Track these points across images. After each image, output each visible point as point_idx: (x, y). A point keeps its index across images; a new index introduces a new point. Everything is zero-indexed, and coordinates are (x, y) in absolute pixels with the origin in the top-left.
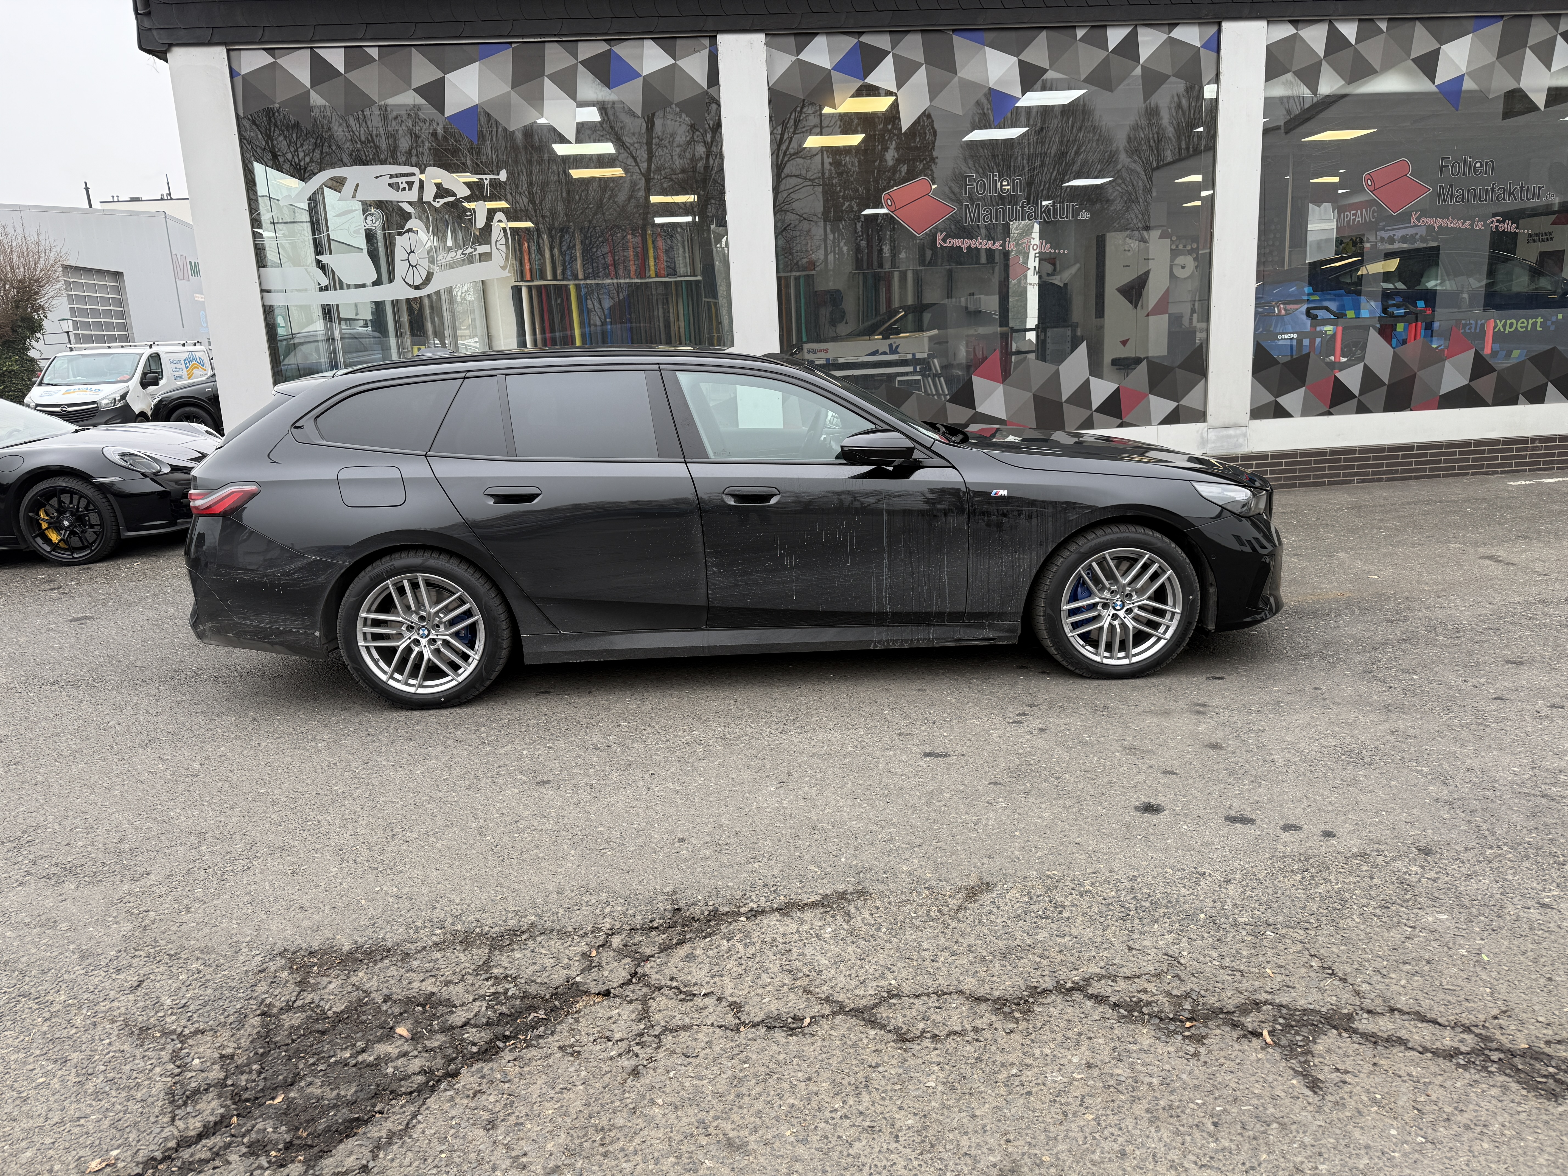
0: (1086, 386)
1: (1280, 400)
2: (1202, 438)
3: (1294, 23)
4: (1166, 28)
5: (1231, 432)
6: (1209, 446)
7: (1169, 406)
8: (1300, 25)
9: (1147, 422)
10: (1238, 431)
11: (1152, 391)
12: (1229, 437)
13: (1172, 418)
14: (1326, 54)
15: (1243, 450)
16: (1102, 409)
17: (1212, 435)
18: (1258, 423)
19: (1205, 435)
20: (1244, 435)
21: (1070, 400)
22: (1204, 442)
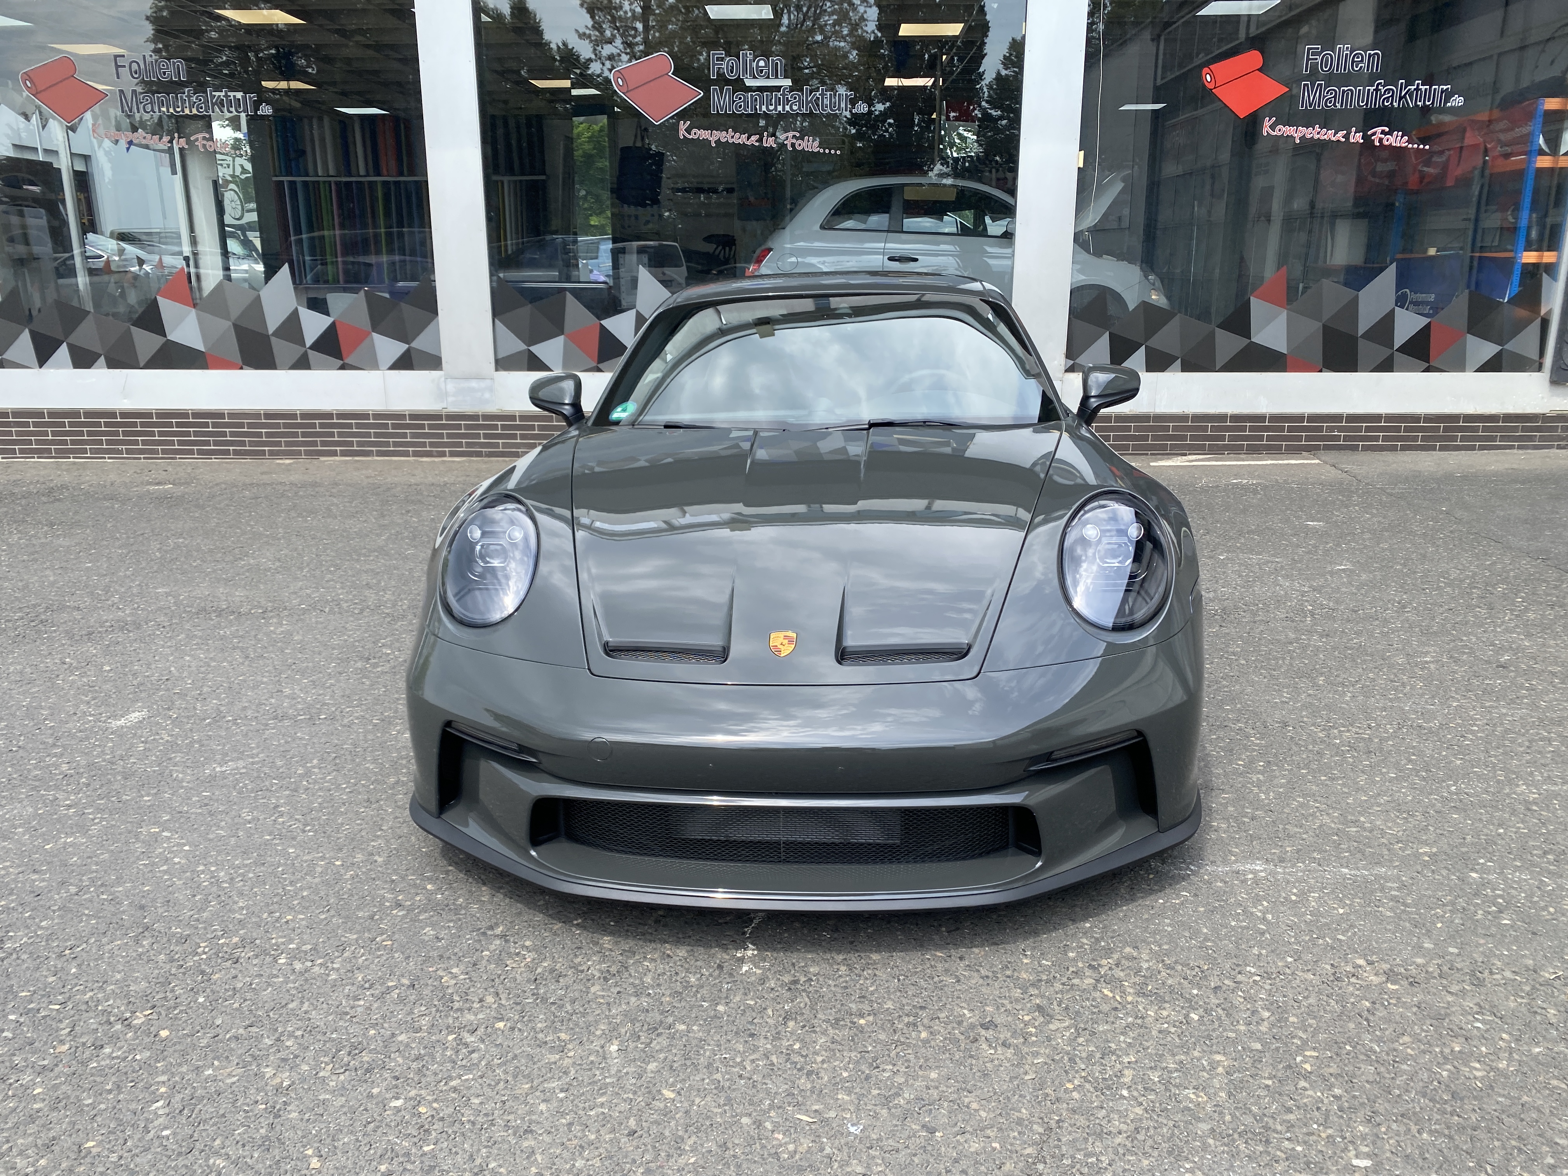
0: (294, 317)
2: (440, 389)
5: (474, 384)
6: (450, 399)
7: (397, 348)
9: (374, 365)
10: (483, 384)
11: (376, 328)
12: (473, 390)
13: (404, 363)
16: (316, 346)
17: (451, 387)
18: (503, 374)
19: (443, 386)
20: (491, 389)
21: (278, 333)
22: (442, 395)
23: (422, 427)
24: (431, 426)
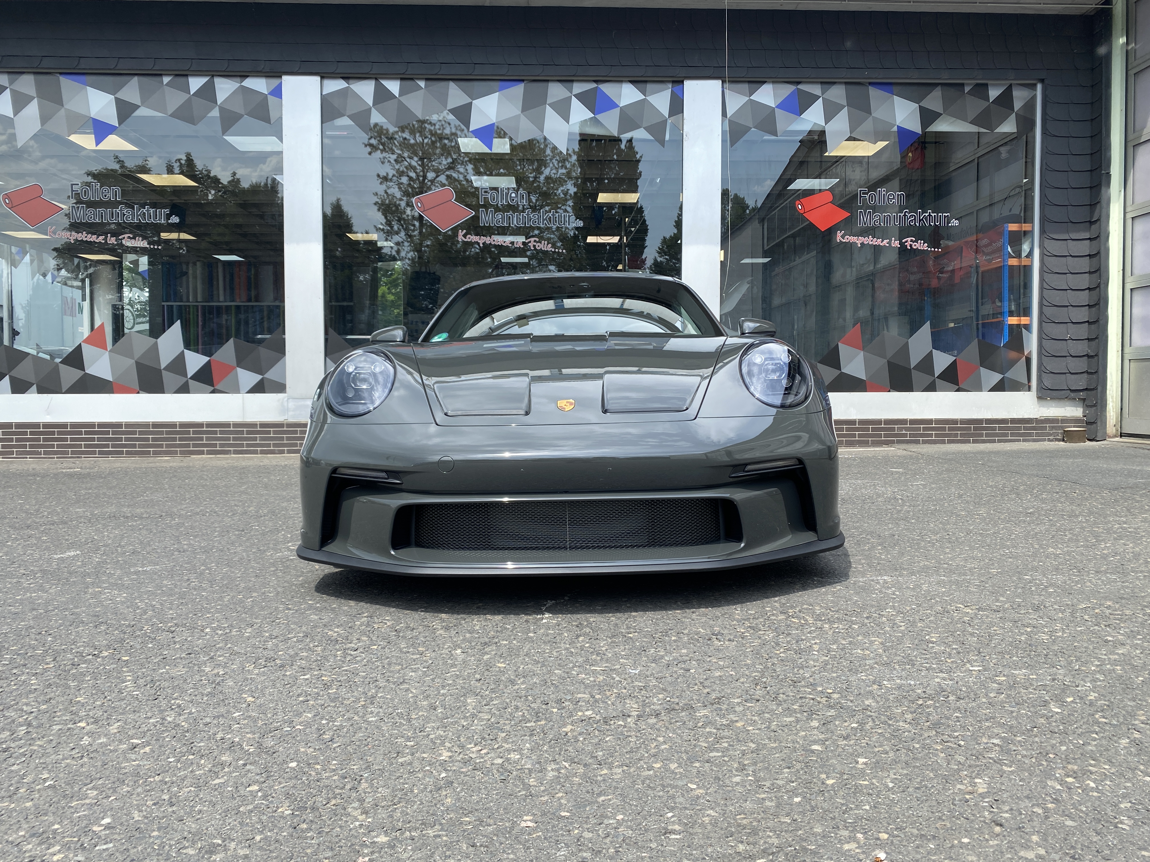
0: (181, 358)
3: (346, 78)
4: (238, 79)
5: (308, 402)
6: (291, 413)
7: (254, 378)
8: (351, 81)
9: (237, 391)
11: (239, 365)
12: (307, 407)
13: (259, 388)
14: (375, 103)
16: (195, 377)
17: (291, 404)
19: (285, 404)
21: (168, 368)
22: (285, 411)
23: (269, 432)
24: (275, 432)
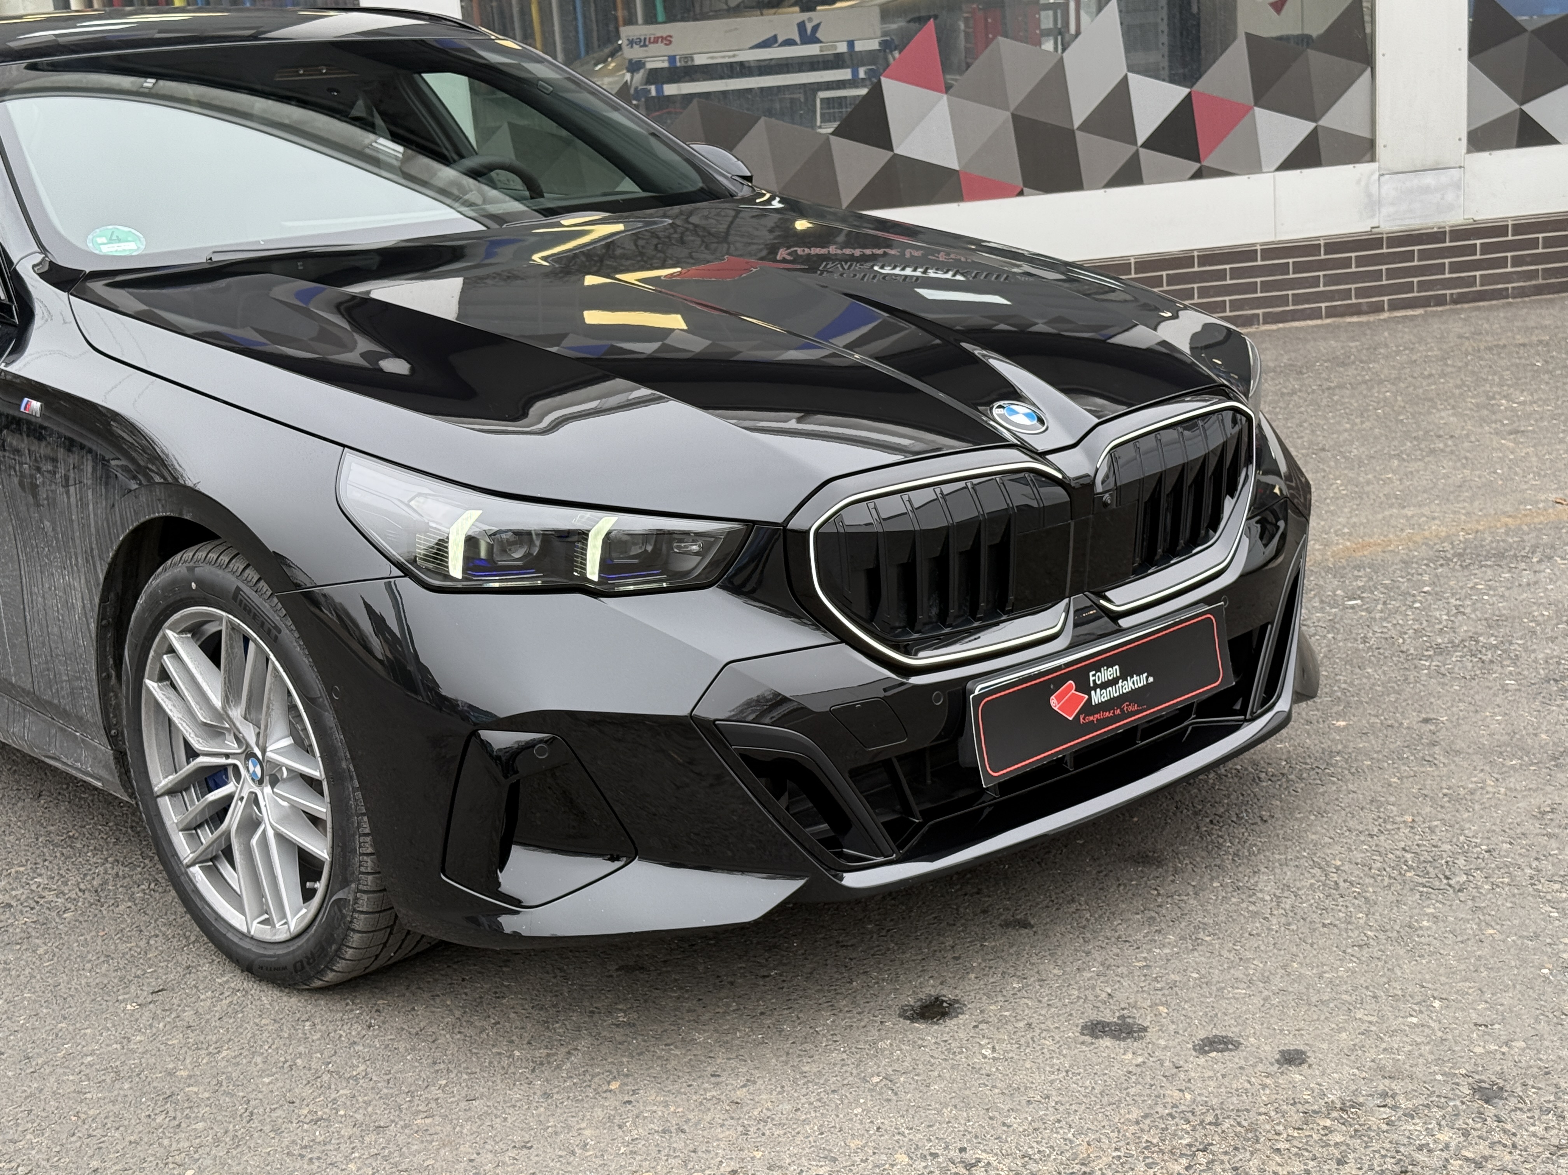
0: (1121, 93)
1: (1530, 108)
2: (1369, 195)
5: (1429, 179)
6: (1384, 211)
7: (1295, 131)
9: (1254, 166)
10: (1444, 177)
11: (1260, 100)
12: (1427, 190)
13: (1306, 156)
15: (1456, 218)
16: (1155, 142)
17: (1390, 187)
18: (1484, 157)
19: (1374, 189)
20: (1457, 186)
21: (1089, 125)
22: (1373, 204)
23: (1347, 263)
24: (1361, 261)
